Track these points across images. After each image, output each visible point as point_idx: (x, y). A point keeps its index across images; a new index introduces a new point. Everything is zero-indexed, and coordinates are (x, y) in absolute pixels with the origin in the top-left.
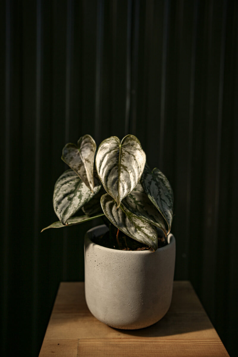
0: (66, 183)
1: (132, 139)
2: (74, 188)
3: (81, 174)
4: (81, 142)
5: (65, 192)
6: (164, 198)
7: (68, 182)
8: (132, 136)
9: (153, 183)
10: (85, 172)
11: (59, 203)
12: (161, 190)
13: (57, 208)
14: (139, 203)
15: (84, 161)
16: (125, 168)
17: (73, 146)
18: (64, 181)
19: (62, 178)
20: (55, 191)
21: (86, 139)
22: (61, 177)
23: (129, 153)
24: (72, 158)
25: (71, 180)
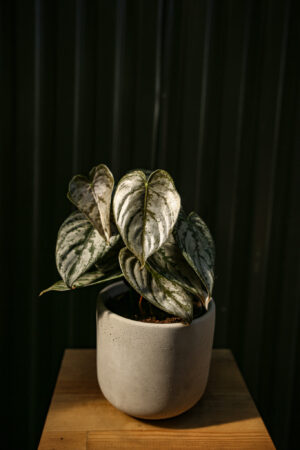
0: (73, 230)
1: (162, 176)
2: (84, 237)
3: (94, 218)
4: (94, 174)
5: (71, 243)
6: (203, 253)
7: (76, 228)
8: (162, 172)
9: (190, 234)
10: (99, 215)
11: (63, 257)
12: (199, 243)
13: (60, 265)
14: (170, 260)
15: (97, 200)
16: (153, 215)
17: (82, 179)
18: (71, 227)
19: (68, 223)
20: (59, 241)
21: (101, 171)
22: (66, 221)
23: (158, 195)
24: (81, 195)
25: (80, 226)
